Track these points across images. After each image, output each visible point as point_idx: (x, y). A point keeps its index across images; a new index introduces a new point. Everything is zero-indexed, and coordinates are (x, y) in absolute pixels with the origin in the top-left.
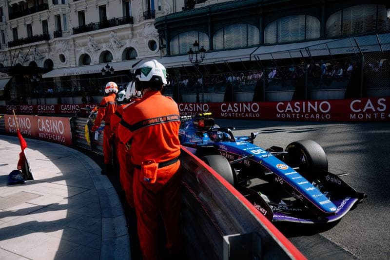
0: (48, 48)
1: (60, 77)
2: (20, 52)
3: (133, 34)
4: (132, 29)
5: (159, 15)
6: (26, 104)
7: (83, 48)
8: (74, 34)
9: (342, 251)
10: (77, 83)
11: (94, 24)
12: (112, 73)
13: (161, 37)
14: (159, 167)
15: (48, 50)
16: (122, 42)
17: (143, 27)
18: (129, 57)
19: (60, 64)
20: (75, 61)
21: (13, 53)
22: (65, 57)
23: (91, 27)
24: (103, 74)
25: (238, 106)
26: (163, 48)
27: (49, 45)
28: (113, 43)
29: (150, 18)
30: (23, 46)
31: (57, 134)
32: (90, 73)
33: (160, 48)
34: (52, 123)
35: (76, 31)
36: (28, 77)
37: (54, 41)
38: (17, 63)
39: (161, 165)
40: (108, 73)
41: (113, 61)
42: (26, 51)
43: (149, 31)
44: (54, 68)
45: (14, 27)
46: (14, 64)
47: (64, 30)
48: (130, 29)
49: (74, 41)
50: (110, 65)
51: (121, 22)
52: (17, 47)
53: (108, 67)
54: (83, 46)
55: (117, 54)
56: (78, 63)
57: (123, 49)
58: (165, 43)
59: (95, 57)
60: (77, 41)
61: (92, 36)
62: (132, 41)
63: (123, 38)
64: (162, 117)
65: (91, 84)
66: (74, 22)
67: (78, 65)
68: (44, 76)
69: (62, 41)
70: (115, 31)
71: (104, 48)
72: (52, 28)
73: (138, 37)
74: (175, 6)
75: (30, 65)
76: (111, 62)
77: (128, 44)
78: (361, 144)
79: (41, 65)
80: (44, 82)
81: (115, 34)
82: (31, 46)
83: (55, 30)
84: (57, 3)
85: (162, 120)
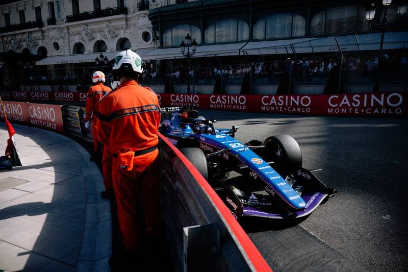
9: (308, 235)
14: (135, 156)
34: (44, 110)
39: (137, 154)
64: (138, 108)
85: (137, 110)
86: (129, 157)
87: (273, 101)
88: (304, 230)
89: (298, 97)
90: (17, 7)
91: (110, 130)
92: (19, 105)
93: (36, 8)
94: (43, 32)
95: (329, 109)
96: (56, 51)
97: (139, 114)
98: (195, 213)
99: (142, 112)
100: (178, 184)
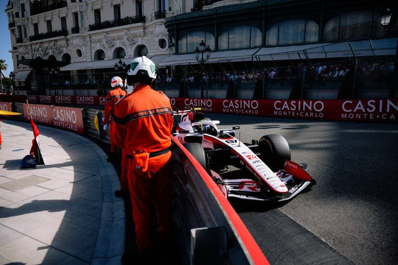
14: (150, 157)
85: (151, 113)
86: (144, 159)
87: (286, 106)
88: (315, 236)
89: (311, 102)
90: (45, 17)
91: (126, 132)
92: (44, 108)
93: (61, 18)
94: (67, 40)
95: (342, 115)
96: (79, 57)
97: (152, 116)
98: (204, 215)
99: (156, 114)
100: (188, 186)
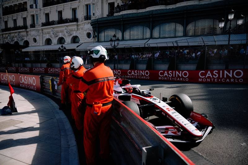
0: (26, 34)
1: (34, 51)
2: (9, 36)
3: (77, 28)
4: (77, 26)
5: (93, 18)
6: (12, 66)
7: (48, 35)
8: (42, 26)
10: (43, 55)
11: (55, 21)
12: (65, 50)
13: (94, 31)
15: (26, 35)
16: (72, 32)
17: (84, 24)
18: (75, 41)
19: (33, 43)
20: (43, 42)
21: (4, 36)
22: (37, 40)
23: (53, 23)
24: (60, 50)
25: (138, 72)
26: (95, 37)
27: (27, 32)
28: (65, 33)
29: (88, 20)
30: (11, 32)
31: (31, 85)
32: (51, 50)
33: (93, 37)
34: (28, 78)
35: (44, 25)
36: (13, 50)
37: (30, 30)
38: (7, 41)
40: (62, 50)
41: (65, 43)
42: (12, 35)
43: (87, 27)
44: (29, 46)
45: (5, 20)
46: (4, 42)
47: (37, 23)
48: (76, 25)
49: (42, 31)
50: (64, 45)
51: (71, 21)
52: (7, 32)
53: (62, 46)
54: (48, 33)
55: (68, 40)
56: (44, 43)
57: (71, 36)
58: (96, 34)
59: (55, 41)
60: (44, 31)
61: (53, 28)
62: (78, 32)
63: (72, 30)
64: (106, 78)
65: (52, 56)
66: (43, 20)
67: (44, 45)
68: (23, 50)
69: (35, 30)
70: (67, 26)
71: (60, 35)
72: (29, 22)
73: (81, 30)
74: (102, 14)
75: (14, 43)
76: (64, 44)
77: (75, 34)
78: (205, 95)
79: (21, 43)
80: (23, 54)
81: (67, 28)
82: (16, 32)
83: (31, 24)
84: (33, 8)
